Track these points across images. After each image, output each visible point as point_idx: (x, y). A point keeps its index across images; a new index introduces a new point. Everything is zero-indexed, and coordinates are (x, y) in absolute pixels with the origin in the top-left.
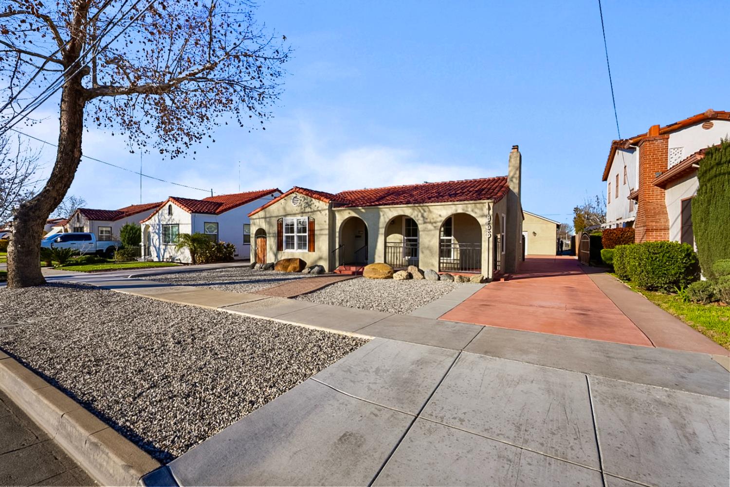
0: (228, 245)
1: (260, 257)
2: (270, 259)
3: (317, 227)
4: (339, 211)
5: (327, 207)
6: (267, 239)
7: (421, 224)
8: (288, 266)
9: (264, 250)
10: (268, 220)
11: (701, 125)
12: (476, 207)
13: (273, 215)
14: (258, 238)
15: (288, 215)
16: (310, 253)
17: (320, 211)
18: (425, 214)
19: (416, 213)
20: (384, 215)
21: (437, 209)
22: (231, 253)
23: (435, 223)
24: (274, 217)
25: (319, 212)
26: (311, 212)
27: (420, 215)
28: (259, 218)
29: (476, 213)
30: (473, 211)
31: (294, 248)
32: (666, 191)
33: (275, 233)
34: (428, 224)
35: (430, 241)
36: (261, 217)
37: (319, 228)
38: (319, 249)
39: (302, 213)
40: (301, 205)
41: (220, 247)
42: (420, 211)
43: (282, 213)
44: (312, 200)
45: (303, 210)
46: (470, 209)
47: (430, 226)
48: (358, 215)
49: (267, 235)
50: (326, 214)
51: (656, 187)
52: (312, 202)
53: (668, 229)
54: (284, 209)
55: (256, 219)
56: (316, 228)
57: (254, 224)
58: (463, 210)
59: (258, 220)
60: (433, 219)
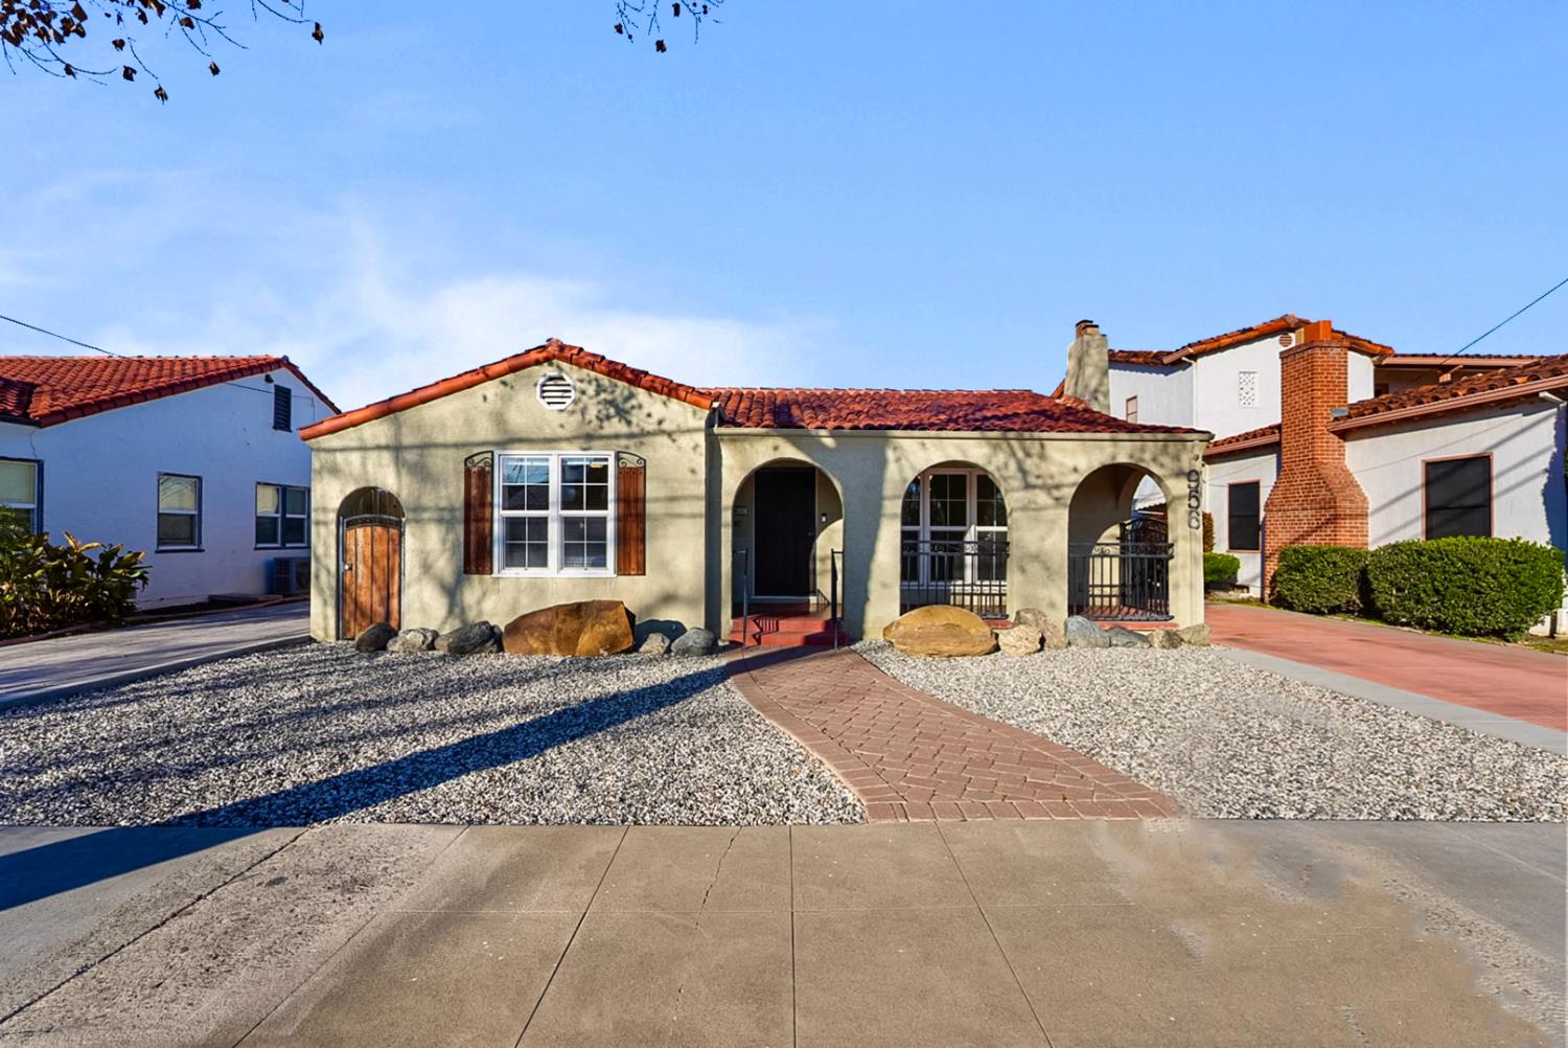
0: (106, 557)
1: (364, 598)
2: (424, 609)
3: (652, 490)
4: (734, 438)
5: (702, 424)
6: (408, 530)
7: (1017, 490)
8: (579, 631)
9: (388, 576)
10: (410, 456)
11: (1278, 338)
12: (1164, 451)
13: (440, 439)
14: (350, 525)
15: (521, 441)
16: (624, 579)
17: (670, 434)
18: (1029, 464)
19: (1001, 458)
20: (898, 460)
21: (1062, 450)
22: (126, 589)
23: (1058, 487)
24: (445, 446)
25: (664, 439)
26: (631, 436)
27: (1013, 465)
28: (363, 449)
29: (1162, 465)
30: (1154, 460)
31: (544, 564)
32: (1346, 444)
33: (452, 510)
34: (1037, 491)
35: (1043, 539)
36: (370, 442)
37: (662, 493)
38: (664, 565)
39: (589, 437)
40: (584, 411)
41: (66, 568)
42: (1014, 454)
43: (485, 431)
44: (631, 396)
45: (589, 429)
46: (1147, 456)
47: (1042, 498)
48: (808, 455)
49: (408, 515)
50: (696, 447)
51: (1332, 435)
52: (634, 402)
53: (1367, 515)
54: (499, 419)
55: (343, 450)
56: (649, 494)
57: (335, 471)
58: (1131, 456)
59: (355, 457)
60: (1052, 477)
